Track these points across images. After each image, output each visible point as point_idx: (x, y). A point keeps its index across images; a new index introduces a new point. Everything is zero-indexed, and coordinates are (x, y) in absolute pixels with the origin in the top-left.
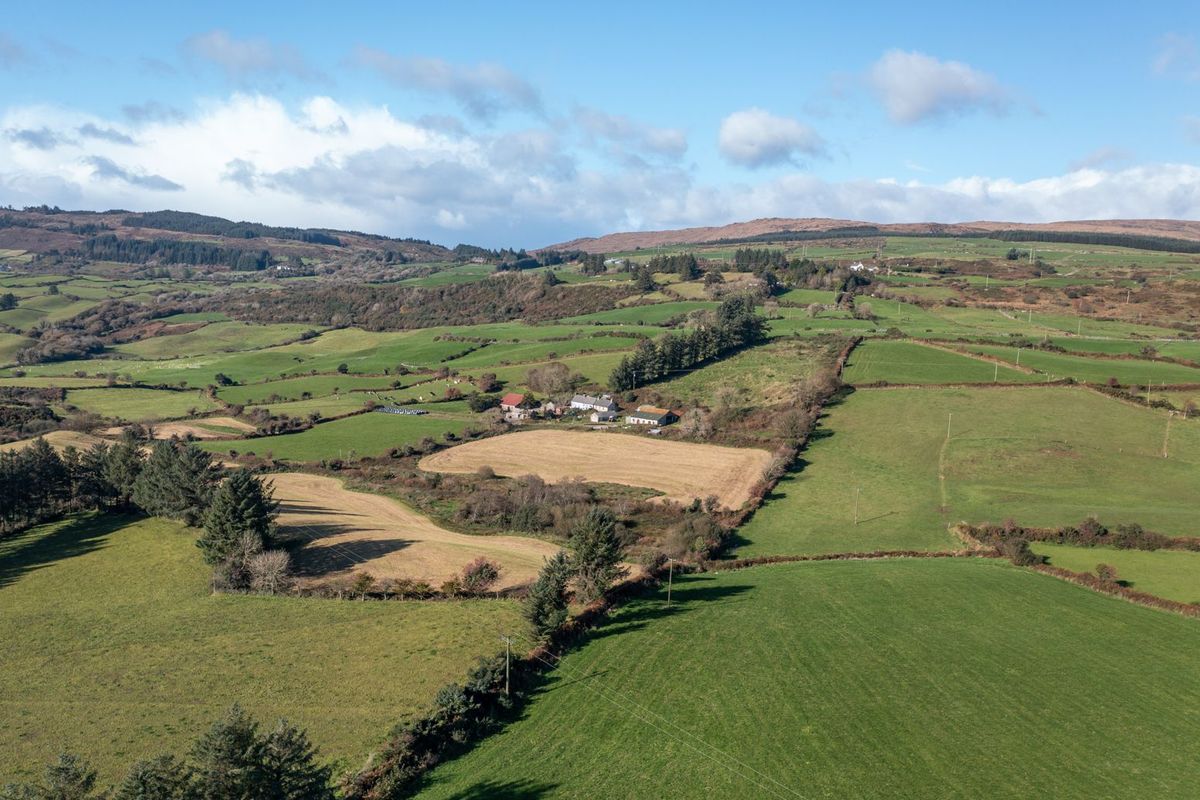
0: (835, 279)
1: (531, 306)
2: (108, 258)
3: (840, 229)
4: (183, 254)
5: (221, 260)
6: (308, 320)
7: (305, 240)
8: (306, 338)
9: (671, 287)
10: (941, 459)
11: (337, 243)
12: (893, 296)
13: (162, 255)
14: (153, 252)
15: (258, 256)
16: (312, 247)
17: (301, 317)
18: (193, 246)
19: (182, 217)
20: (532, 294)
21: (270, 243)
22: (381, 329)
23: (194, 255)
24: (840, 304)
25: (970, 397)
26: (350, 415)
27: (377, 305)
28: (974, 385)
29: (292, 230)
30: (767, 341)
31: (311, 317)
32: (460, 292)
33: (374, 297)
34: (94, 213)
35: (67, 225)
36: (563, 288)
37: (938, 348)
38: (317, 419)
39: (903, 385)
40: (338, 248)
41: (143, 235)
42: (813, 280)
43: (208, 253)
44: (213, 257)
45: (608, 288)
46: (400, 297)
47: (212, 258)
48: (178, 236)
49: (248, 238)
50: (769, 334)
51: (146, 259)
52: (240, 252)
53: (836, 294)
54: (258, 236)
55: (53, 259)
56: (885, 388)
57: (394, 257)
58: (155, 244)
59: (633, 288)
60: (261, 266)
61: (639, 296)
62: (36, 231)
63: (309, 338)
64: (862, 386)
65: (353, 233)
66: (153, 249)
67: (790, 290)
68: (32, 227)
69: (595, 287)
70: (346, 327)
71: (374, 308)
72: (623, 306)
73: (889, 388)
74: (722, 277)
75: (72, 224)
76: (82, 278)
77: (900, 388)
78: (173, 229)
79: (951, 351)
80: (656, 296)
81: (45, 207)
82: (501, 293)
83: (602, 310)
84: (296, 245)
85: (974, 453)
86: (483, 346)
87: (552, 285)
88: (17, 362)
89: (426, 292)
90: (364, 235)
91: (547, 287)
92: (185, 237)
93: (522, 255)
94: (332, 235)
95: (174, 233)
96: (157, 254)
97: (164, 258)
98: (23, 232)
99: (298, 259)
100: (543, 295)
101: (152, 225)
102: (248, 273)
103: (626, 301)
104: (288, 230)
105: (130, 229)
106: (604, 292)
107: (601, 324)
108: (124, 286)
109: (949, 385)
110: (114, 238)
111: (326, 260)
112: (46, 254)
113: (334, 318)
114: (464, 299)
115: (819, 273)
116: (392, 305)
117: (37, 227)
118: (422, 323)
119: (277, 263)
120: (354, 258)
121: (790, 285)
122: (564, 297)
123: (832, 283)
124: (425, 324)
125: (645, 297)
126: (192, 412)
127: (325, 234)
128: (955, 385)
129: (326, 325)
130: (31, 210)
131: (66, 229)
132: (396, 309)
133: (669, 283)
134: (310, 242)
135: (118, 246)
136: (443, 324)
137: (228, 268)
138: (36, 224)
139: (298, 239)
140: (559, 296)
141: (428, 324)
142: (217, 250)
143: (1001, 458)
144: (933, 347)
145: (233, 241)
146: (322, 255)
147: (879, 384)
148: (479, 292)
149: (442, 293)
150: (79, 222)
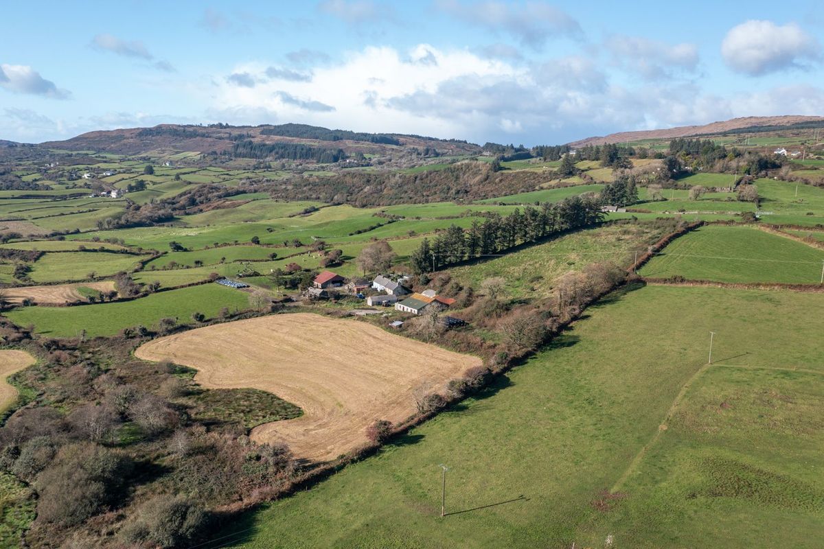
0: (741, 164)
1: (475, 188)
2: (244, 156)
3: (802, 123)
4: (289, 153)
5: (312, 156)
6: (319, 198)
7: (372, 141)
8: (307, 212)
9: (590, 173)
10: (679, 397)
11: (397, 143)
12: (797, 178)
13: (277, 153)
14: (271, 151)
15: (335, 153)
16: (376, 146)
17: (314, 196)
18: (296, 147)
19: (298, 127)
20: (478, 178)
21: (349, 143)
22: (364, 206)
23: (295, 153)
24: (739, 187)
25: (778, 303)
26: (190, 285)
27: (368, 187)
28: (791, 286)
29: (366, 135)
30: (599, 225)
31: (321, 196)
32: (429, 178)
33: (368, 181)
34: (250, 127)
35: (227, 135)
36: (502, 174)
37: (784, 236)
38: (157, 289)
39: (702, 282)
40: (394, 147)
41: (271, 140)
42: (719, 164)
43: (304, 151)
44: (308, 154)
45: (536, 174)
46: (386, 181)
47: (306, 155)
48: (293, 140)
49: (335, 140)
50: (607, 218)
51: (267, 156)
52: (325, 150)
53: (736, 177)
54: (342, 139)
55: (212, 157)
56: (680, 285)
57: (430, 152)
58: (273, 146)
59: (555, 174)
60: (336, 159)
61: (558, 180)
62: (209, 139)
63: (309, 212)
64: (655, 281)
65: (412, 136)
66: (271, 149)
67: (694, 174)
68: (207, 137)
69: (527, 173)
70: (341, 204)
71: (366, 190)
72: (542, 188)
73: (685, 285)
74: (630, 163)
75: (230, 134)
76: (206, 169)
77: (698, 285)
78: (290, 136)
79: (796, 240)
80: (575, 180)
81: (221, 124)
82: (457, 178)
83: (523, 192)
84: (365, 145)
85: (731, 391)
86: (390, 222)
87: (496, 171)
88: (98, 228)
89: (405, 177)
90: (418, 137)
91: (491, 173)
92: (296, 141)
93: (521, 149)
94: (395, 138)
95: (290, 138)
96: (273, 153)
97: (277, 155)
98: (201, 140)
99: (362, 155)
100: (486, 180)
101: (277, 134)
102: (324, 165)
103: (545, 185)
104: (363, 134)
105: (264, 136)
106: (532, 177)
107: (504, 204)
108: (227, 174)
109: (759, 285)
110: (251, 143)
111: (384, 155)
112: (209, 154)
113: (336, 197)
114: (431, 182)
115: (727, 159)
116: (379, 187)
117: (210, 137)
118: (392, 201)
119: (348, 157)
120: (401, 154)
121: (696, 169)
122: (501, 181)
123: (738, 167)
124: (394, 202)
125: (563, 181)
126: (92, 276)
127: (389, 137)
128: (766, 285)
129: (328, 202)
130: (212, 126)
131: (227, 138)
132: (381, 191)
133: (590, 169)
134: (376, 143)
135: (251, 148)
136: (407, 202)
137: (315, 161)
138: (210, 135)
139: (368, 141)
140: (497, 180)
141: (396, 202)
142: (310, 149)
143: (769, 403)
144: (778, 234)
145: (325, 143)
146: (382, 152)
147: (675, 280)
148: (442, 177)
149: (416, 178)
150: (235, 133)
